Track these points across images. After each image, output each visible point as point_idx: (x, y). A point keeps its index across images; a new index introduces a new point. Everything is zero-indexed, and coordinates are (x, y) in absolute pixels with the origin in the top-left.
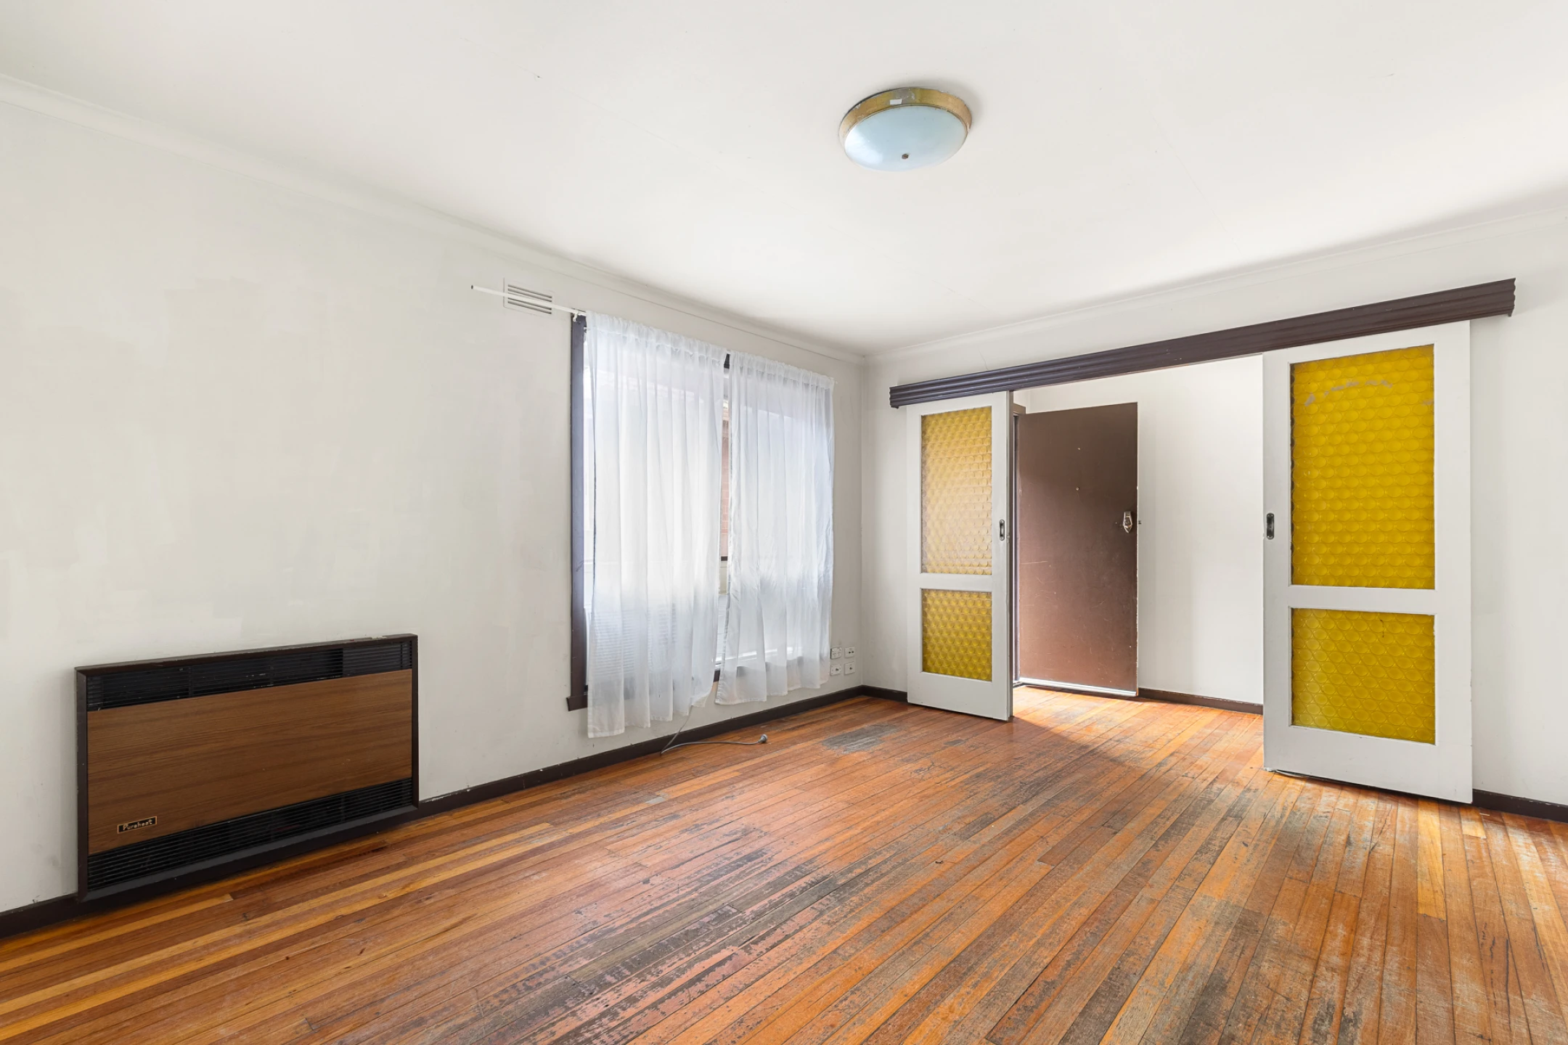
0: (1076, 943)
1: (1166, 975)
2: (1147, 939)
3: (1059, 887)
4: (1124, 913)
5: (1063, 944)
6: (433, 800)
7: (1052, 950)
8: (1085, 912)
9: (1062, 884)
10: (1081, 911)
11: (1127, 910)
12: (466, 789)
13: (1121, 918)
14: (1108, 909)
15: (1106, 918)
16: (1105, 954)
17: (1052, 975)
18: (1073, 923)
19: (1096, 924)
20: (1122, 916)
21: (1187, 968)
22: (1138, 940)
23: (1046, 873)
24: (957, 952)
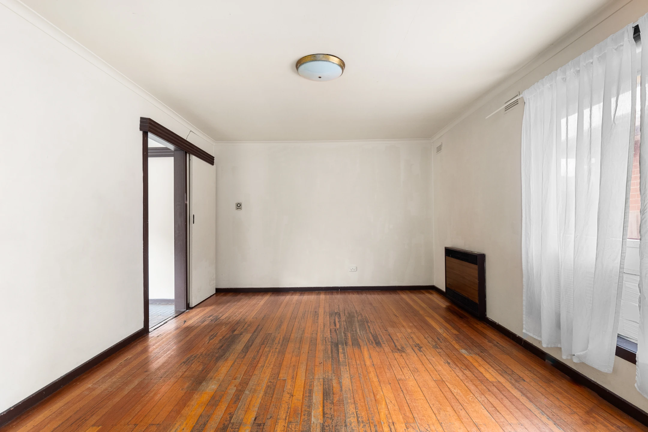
0: (259, 355)
1: (233, 356)
2: (238, 364)
3: (272, 371)
4: (246, 369)
5: (263, 353)
6: (490, 320)
7: (265, 351)
8: (260, 365)
9: (271, 372)
10: (261, 365)
11: (245, 371)
12: (497, 323)
13: (247, 367)
14: (252, 369)
15: (252, 365)
16: (250, 355)
17: (264, 346)
18: (262, 360)
19: (255, 362)
20: (246, 368)
21: (226, 360)
22: (241, 362)
23: (279, 375)
24: (289, 342)
